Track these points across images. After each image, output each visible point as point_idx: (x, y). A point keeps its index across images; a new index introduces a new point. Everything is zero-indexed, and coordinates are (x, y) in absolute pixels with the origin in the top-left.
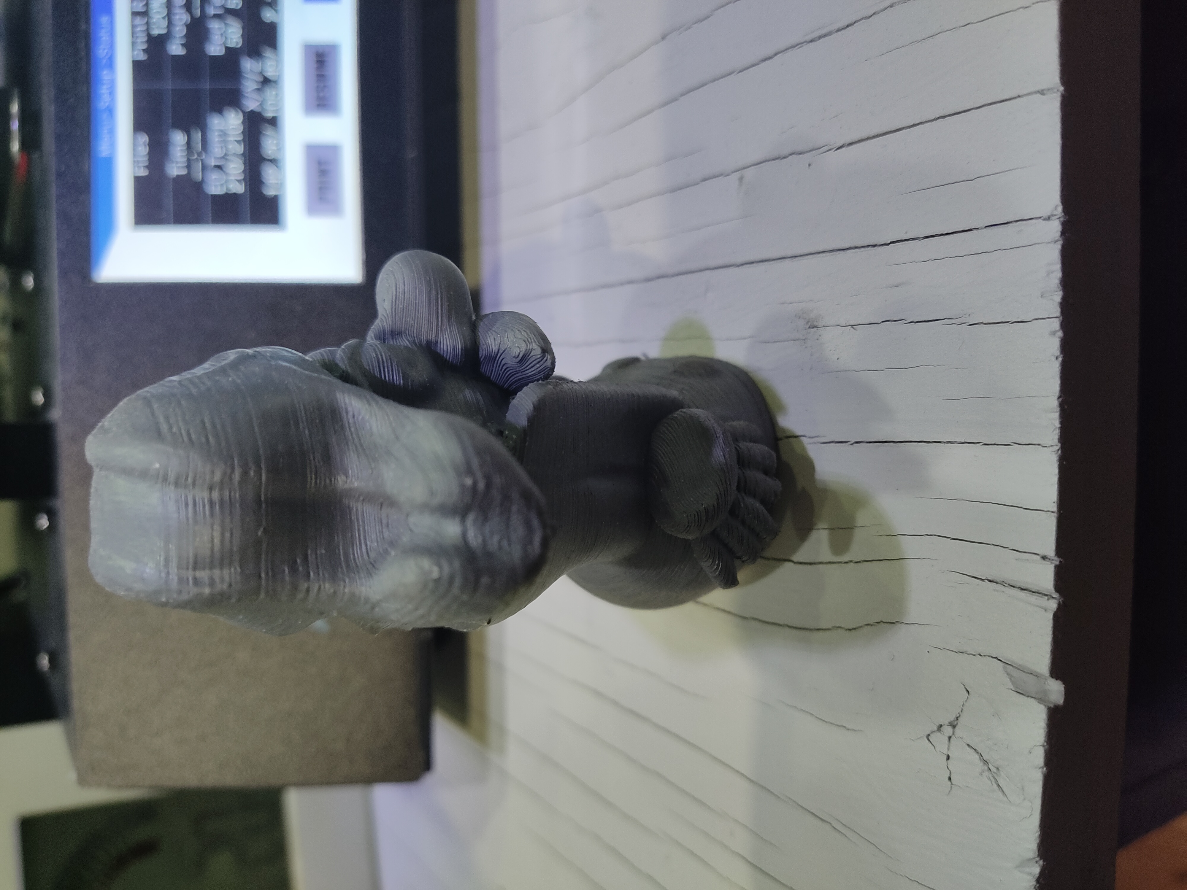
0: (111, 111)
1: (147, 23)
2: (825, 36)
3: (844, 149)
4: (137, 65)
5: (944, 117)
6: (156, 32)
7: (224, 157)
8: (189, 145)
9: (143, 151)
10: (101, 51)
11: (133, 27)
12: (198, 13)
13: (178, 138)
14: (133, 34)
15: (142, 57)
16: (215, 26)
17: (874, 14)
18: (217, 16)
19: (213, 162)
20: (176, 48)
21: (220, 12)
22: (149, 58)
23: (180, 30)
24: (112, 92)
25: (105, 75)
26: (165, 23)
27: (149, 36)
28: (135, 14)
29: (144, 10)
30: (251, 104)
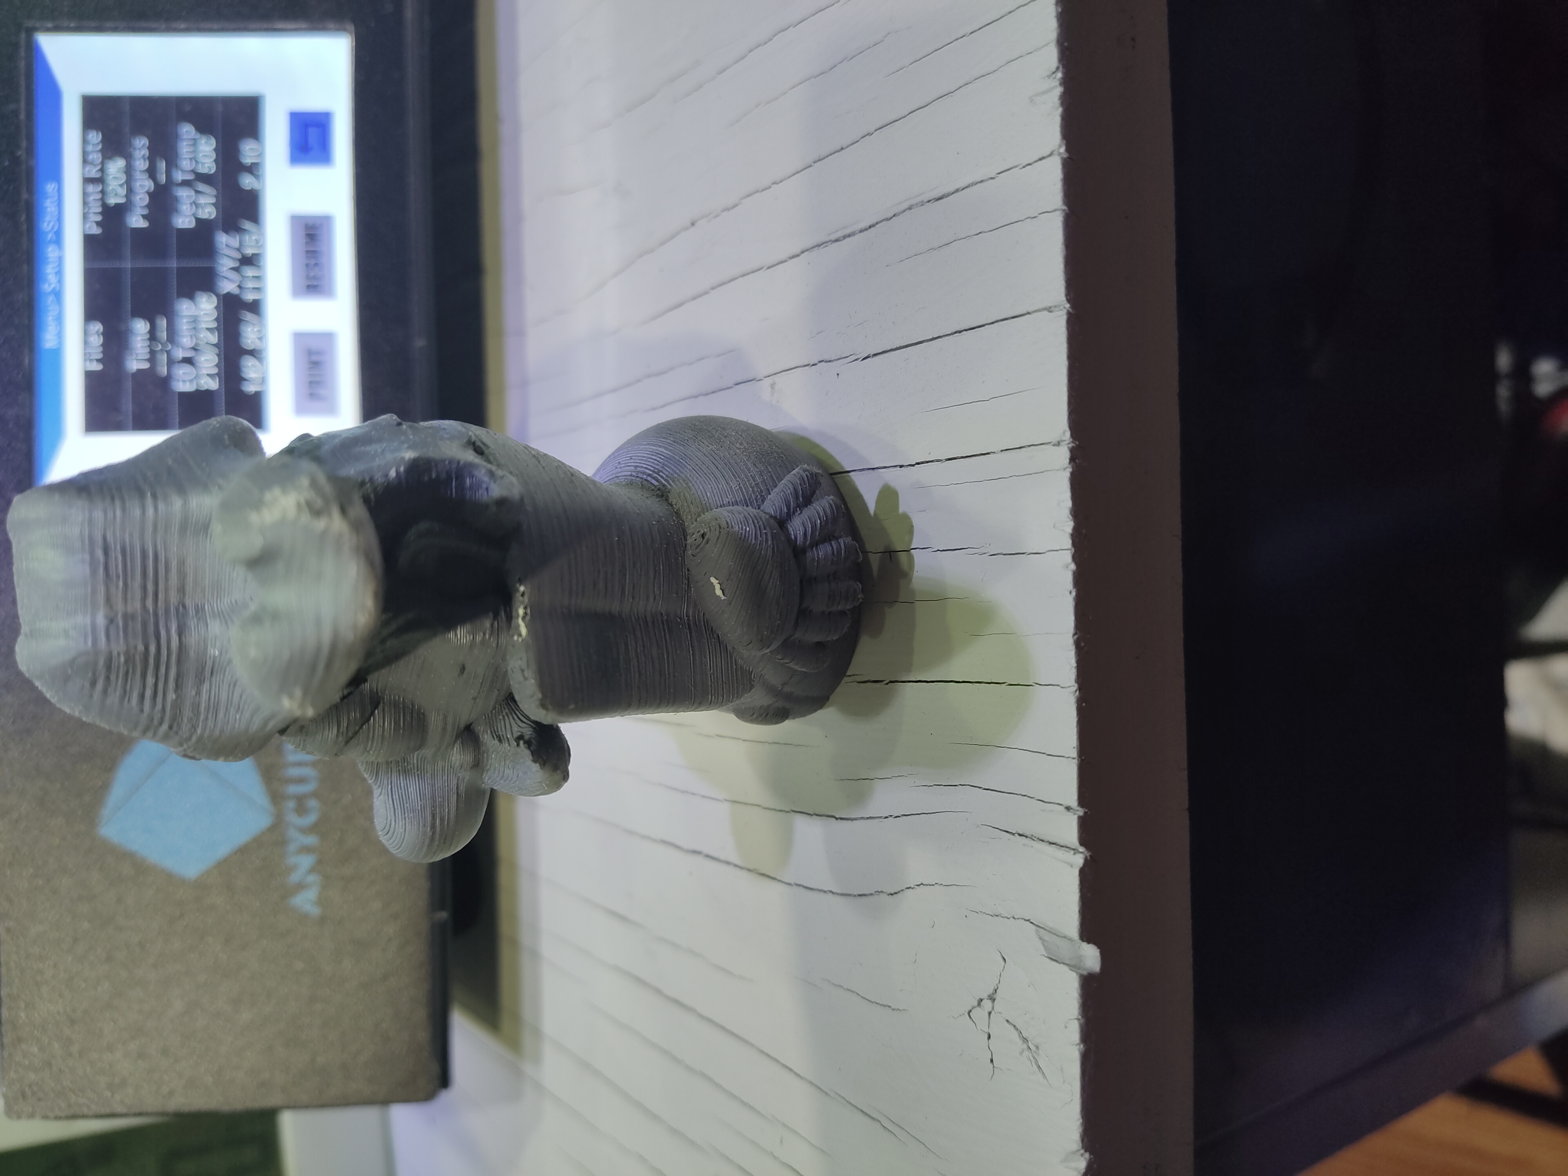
0: (58, 295)
1: (103, 192)
2: (849, 236)
3: (869, 359)
4: (89, 241)
5: (960, 332)
6: (112, 201)
7: (195, 349)
8: (152, 336)
9: (97, 341)
10: (46, 225)
11: (85, 194)
12: (162, 179)
13: (140, 327)
14: (85, 203)
15: (96, 230)
16: (184, 194)
17: (894, 215)
18: (186, 183)
19: (180, 354)
20: (137, 221)
21: (190, 177)
22: (103, 231)
23: (141, 199)
24: (60, 273)
25: (51, 252)
26: (123, 191)
27: (105, 206)
28: (87, 181)
29: (98, 175)
30: (228, 286)
